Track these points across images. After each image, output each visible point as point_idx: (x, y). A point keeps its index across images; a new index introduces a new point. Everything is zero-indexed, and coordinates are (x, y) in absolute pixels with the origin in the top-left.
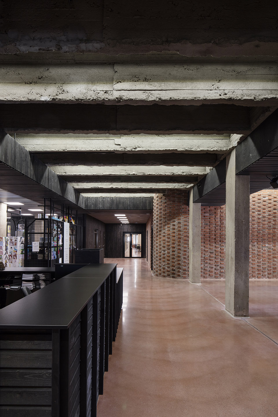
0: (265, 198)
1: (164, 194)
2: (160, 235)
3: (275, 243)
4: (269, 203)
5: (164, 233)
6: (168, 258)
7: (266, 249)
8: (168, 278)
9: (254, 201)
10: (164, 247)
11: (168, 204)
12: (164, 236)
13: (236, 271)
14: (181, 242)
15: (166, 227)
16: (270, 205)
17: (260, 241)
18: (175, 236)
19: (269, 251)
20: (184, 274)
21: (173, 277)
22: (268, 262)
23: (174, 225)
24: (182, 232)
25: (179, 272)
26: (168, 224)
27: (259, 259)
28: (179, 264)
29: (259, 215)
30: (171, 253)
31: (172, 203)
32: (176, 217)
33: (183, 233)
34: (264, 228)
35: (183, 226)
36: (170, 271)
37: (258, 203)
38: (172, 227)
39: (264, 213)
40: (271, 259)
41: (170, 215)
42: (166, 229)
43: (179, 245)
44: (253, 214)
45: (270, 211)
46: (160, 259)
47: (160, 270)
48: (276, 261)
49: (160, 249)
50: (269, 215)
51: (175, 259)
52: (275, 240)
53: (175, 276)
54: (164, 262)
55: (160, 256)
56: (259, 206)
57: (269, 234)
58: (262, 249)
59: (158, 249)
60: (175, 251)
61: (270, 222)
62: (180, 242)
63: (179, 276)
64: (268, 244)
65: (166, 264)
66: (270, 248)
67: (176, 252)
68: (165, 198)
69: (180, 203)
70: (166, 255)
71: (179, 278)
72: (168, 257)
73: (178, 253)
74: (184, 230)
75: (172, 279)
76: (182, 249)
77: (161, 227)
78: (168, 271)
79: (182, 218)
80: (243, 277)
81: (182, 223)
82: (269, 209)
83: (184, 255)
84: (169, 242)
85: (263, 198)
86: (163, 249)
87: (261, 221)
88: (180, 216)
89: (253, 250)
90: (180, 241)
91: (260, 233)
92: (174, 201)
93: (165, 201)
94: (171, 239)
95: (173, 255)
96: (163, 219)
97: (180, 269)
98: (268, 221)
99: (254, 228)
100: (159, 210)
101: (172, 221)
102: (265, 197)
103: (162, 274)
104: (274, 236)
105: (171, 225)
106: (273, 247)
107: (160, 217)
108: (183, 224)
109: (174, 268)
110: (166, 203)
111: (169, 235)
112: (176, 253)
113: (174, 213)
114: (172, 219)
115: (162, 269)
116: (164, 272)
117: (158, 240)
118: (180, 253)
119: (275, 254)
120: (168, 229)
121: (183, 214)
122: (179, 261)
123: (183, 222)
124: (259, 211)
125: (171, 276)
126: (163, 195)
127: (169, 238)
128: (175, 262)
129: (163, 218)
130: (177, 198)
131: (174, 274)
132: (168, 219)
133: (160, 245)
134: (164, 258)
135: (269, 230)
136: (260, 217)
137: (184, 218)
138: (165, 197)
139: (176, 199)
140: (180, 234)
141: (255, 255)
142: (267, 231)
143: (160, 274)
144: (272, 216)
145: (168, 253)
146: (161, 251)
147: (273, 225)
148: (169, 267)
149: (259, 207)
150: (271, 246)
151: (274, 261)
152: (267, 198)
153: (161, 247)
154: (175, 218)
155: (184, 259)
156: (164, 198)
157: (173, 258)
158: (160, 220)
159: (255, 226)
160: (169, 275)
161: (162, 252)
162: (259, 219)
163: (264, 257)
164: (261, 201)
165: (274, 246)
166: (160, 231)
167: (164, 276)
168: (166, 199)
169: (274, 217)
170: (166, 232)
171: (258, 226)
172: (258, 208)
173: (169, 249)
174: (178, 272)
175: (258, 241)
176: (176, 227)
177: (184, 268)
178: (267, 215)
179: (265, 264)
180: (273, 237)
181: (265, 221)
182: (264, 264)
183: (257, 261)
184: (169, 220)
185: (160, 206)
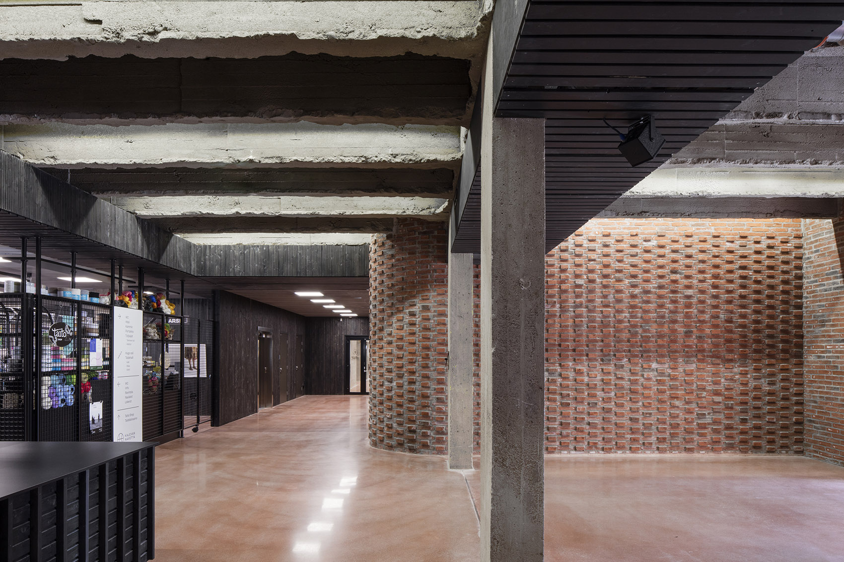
0: (649, 243)
1: (389, 233)
2: (381, 339)
3: (674, 360)
4: (660, 256)
5: (390, 334)
6: (399, 400)
7: (652, 374)
8: (398, 452)
9: (621, 251)
10: (390, 371)
11: (398, 260)
12: (390, 343)
13: (495, 460)
14: (431, 358)
15: (394, 319)
16: (661, 261)
17: (637, 356)
18: (414, 344)
19: (659, 382)
20: (440, 441)
21: (412, 450)
22: (658, 409)
23: (412, 314)
24: (433, 331)
25: (425, 435)
26: (399, 311)
27: (634, 402)
28: (426, 416)
29: (634, 286)
30: (406, 387)
31: (408, 256)
32: (418, 292)
33: (435, 336)
34: (647, 321)
35: (434, 316)
36: (402, 435)
37: (632, 256)
38: (407, 319)
39: (647, 281)
40: (664, 402)
41: (403, 288)
42: (394, 325)
43: (426, 367)
44: (618, 285)
45: (661, 277)
46: (381, 403)
47: (382, 431)
48: (678, 407)
49: (382, 375)
50: (661, 287)
51: (417, 403)
52: (676, 351)
53: (416, 446)
54: (390, 409)
55: (382, 394)
56: (633, 264)
57: (660, 336)
58: (643, 376)
59: (378, 377)
60: (414, 383)
61: (661, 306)
62: (427, 357)
63: (425, 446)
64: (658, 362)
65: (395, 416)
66: (662, 374)
67: (417, 384)
68: (391, 243)
69: (427, 257)
70: (393, 392)
71: (427, 451)
72: (398, 396)
73: (423, 387)
74: (438, 328)
75: (408, 454)
76: (433, 375)
77: (382, 320)
78: (399, 434)
79: (433, 296)
81: (432, 309)
82: (660, 270)
83: (438, 393)
84: (402, 358)
85: (644, 243)
86: (387, 376)
87: (639, 302)
88: (428, 290)
89: (618, 378)
90: (428, 355)
91: (635, 335)
92: (412, 253)
93: (390, 253)
94: (405, 351)
95: (410, 392)
96: (387, 299)
97: (429, 428)
98: (656, 302)
99: (620, 322)
100: (378, 277)
101: (407, 304)
102: (649, 241)
103: (386, 441)
104: (674, 341)
105: (405, 313)
106: (670, 371)
107: (380, 294)
108: (435, 311)
109: (414, 427)
110: (393, 256)
111: (401, 339)
112: (417, 386)
113: (413, 282)
114: (407, 299)
115: (386, 429)
116: (390, 437)
117: (377, 353)
118: (429, 387)
119: (677, 389)
120: (399, 324)
121: (435, 285)
122: (424, 407)
123: (434, 307)
124: (634, 276)
125: (406, 445)
126: (388, 237)
127: (400, 348)
128: (414, 411)
129: (388, 296)
130: (419, 243)
131: (412, 441)
132: (397, 300)
133: (381, 366)
134: (390, 399)
135: (661, 325)
136: (637, 291)
137: (439, 295)
138: (392, 241)
139: (417, 246)
140: (426, 338)
141: (624, 392)
142: (653, 329)
143: (382, 441)
144: (667, 288)
145: (400, 386)
146: (383, 382)
147: (671, 312)
148: (400, 424)
149: (633, 266)
150: (666, 367)
151: (673, 407)
152: (654, 243)
153: (384, 370)
154: (414, 297)
155: (437, 402)
156: (389, 243)
157: (412, 401)
158: (382, 302)
159: (624, 315)
160: (400, 445)
161: (386, 383)
162: (633, 296)
163: (649, 397)
164: (639, 251)
165: (674, 368)
166: (381, 330)
167: (391, 447)
168: (393, 247)
169: (674, 292)
170: (395, 332)
171: (632, 317)
172: (632, 269)
173: (400, 376)
174: (423, 436)
175: (631, 356)
176: (418, 320)
177: (439, 425)
178: (654, 288)
179: (650, 414)
180: (671, 345)
181: (648, 302)
182: (647, 414)
183: (628, 405)
184: (402, 301)
185: (380, 265)
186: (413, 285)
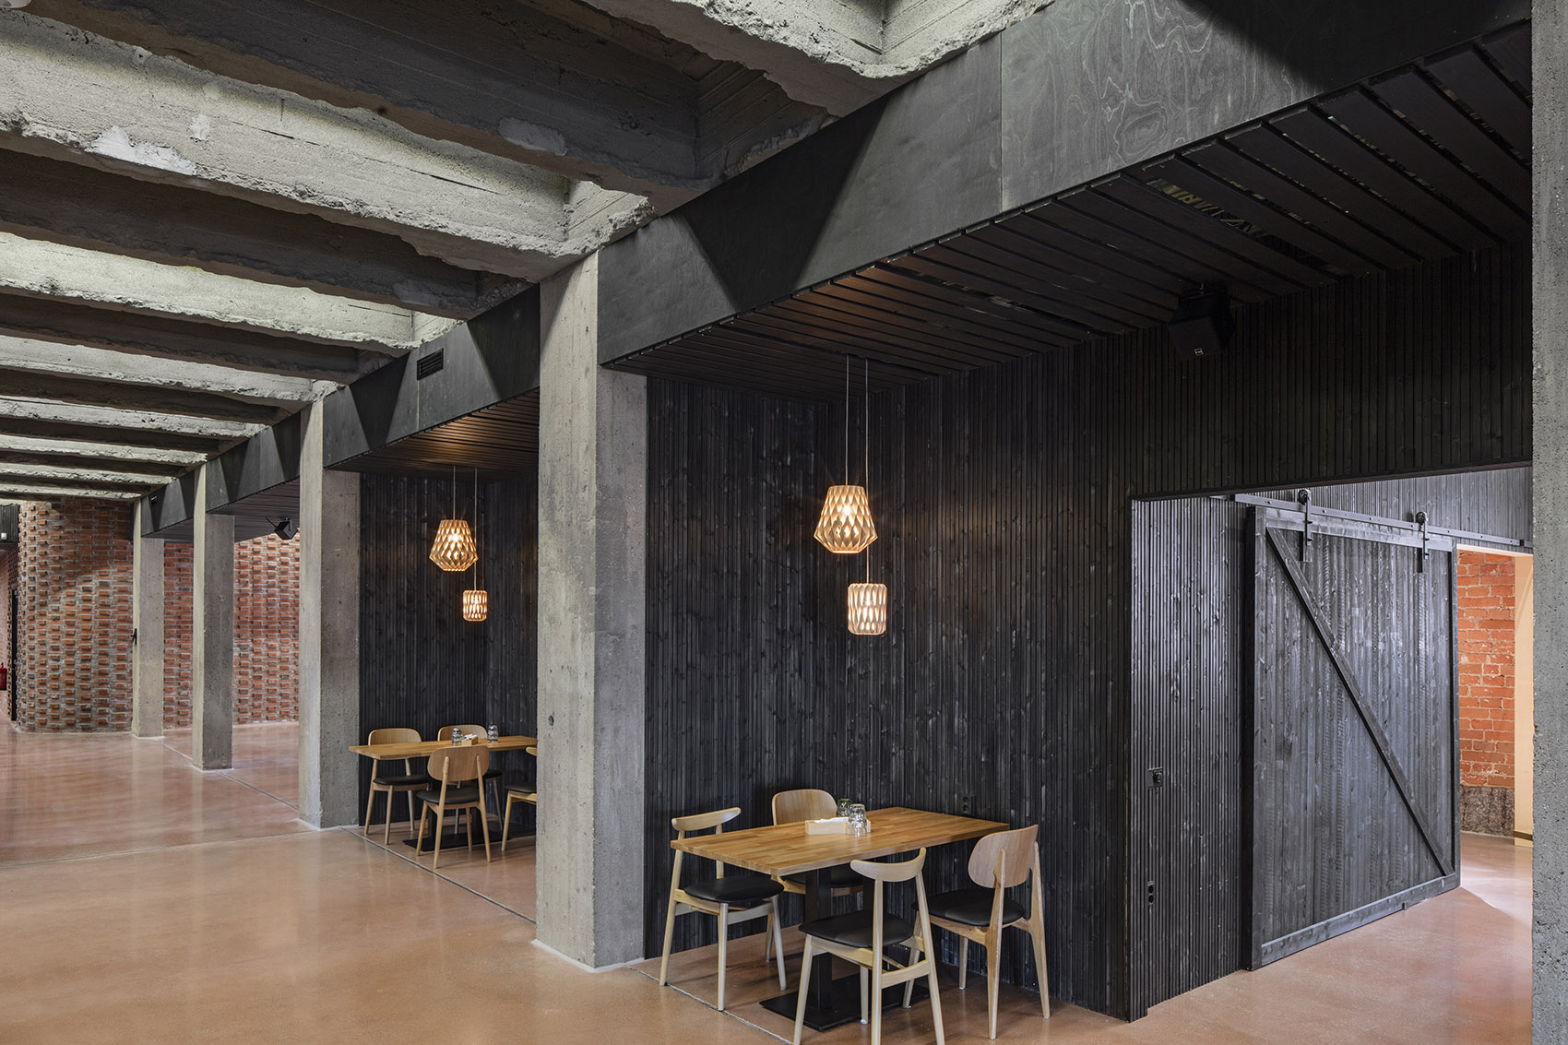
1: (55, 503)
2: (43, 615)
5: (57, 610)
6: (68, 679)
8: (68, 734)
10: (56, 649)
11: (69, 532)
12: (56, 619)
14: (111, 634)
15: (63, 595)
18: (89, 620)
20: (119, 718)
21: (84, 729)
23: (87, 590)
24: (113, 608)
25: (102, 713)
26: (69, 586)
28: (104, 693)
30: (78, 664)
31: (81, 529)
32: (95, 568)
33: (116, 613)
35: (114, 593)
36: (73, 715)
38: (80, 594)
41: (74, 563)
42: (62, 600)
43: (104, 644)
46: (43, 684)
47: (43, 713)
49: (44, 654)
51: (92, 681)
53: (91, 724)
54: (56, 689)
55: (44, 674)
59: (37, 656)
60: (90, 660)
62: (106, 634)
63: (103, 724)
65: (63, 696)
67: (93, 661)
68: (58, 514)
69: (106, 532)
70: (61, 671)
71: (105, 729)
72: (68, 675)
73: (100, 664)
74: (119, 605)
75: (80, 734)
76: (114, 652)
77: (44, 595)
78: (68, 714)
79: (113, 574)
80: (221, 697)
81: (112, 586)
83: (118, 669)
84: (73, 635)
86: (52, 654)
88: (107, 567)
90: (106, 632)
92: (87, 527)
93: (56, 524)
94: (77, 627)
95: (83, 669)
96: (52, 572)
97: (107, 705)
100: (38, 547)
101: (80, 579)
103: (50, 723)
105: (77, 588)
107: (41, 566)
108: (115, 588)
109: (88, 705)
110: (61, 528)
111: (72, 615)
112: (93, 663)
113: (88, 558)
114: (80, 574)
115: (49, 710)
116: (56, 718)
117: (37, 631)
118: (107, 665)
120: (69, 599)
121: (116, 562)
122: (101, 684)
123: (114, 583)
125: (78, 725)
126: (54, 507)
127: (70, 625)
128: (90, 689)
129: (54, 569)
130: (96, 518)
131: (88, 720)
132: (67, 574)
133: (43, 644)
134: (56, 678)
137: (120, 571)
138: (60, 512)
139: (94, 520)
140: (104, 615)
143: (43, 724)
145: (70, 665)
146: (46, 661)
148: (70, 704)
153: (47, 648)
154: (90, 572)
155: (118, 679)
156: (55, 514)
157: (86, 679)
158: (44, 575)
160: (71, 725)
161: (51, 662)
166: (43, 605)
167: (57, 729)
168: (61, 518)
170: (62, 607)
173: (71, 654)
174: (99, 714)
176: (94, 596)
177: (120, 702)
184: (73, 576)
185: (42, 535)
186: (88, 560)
